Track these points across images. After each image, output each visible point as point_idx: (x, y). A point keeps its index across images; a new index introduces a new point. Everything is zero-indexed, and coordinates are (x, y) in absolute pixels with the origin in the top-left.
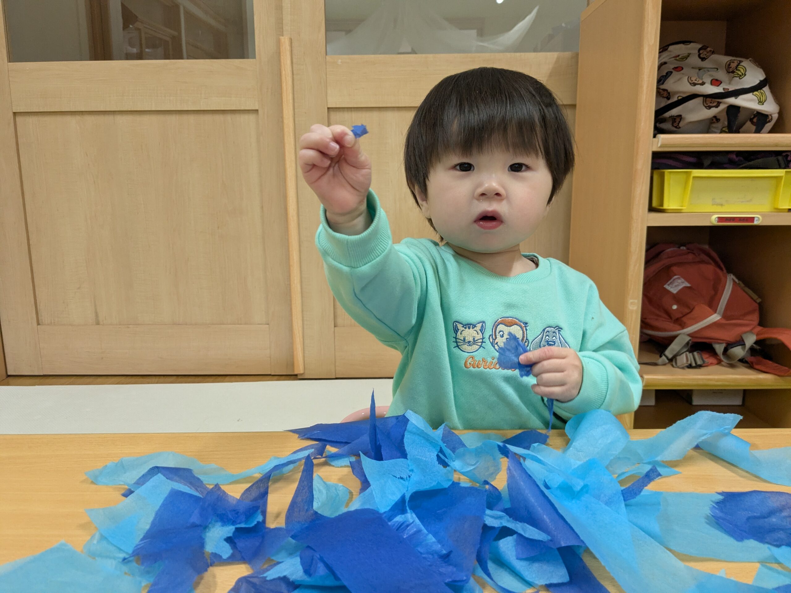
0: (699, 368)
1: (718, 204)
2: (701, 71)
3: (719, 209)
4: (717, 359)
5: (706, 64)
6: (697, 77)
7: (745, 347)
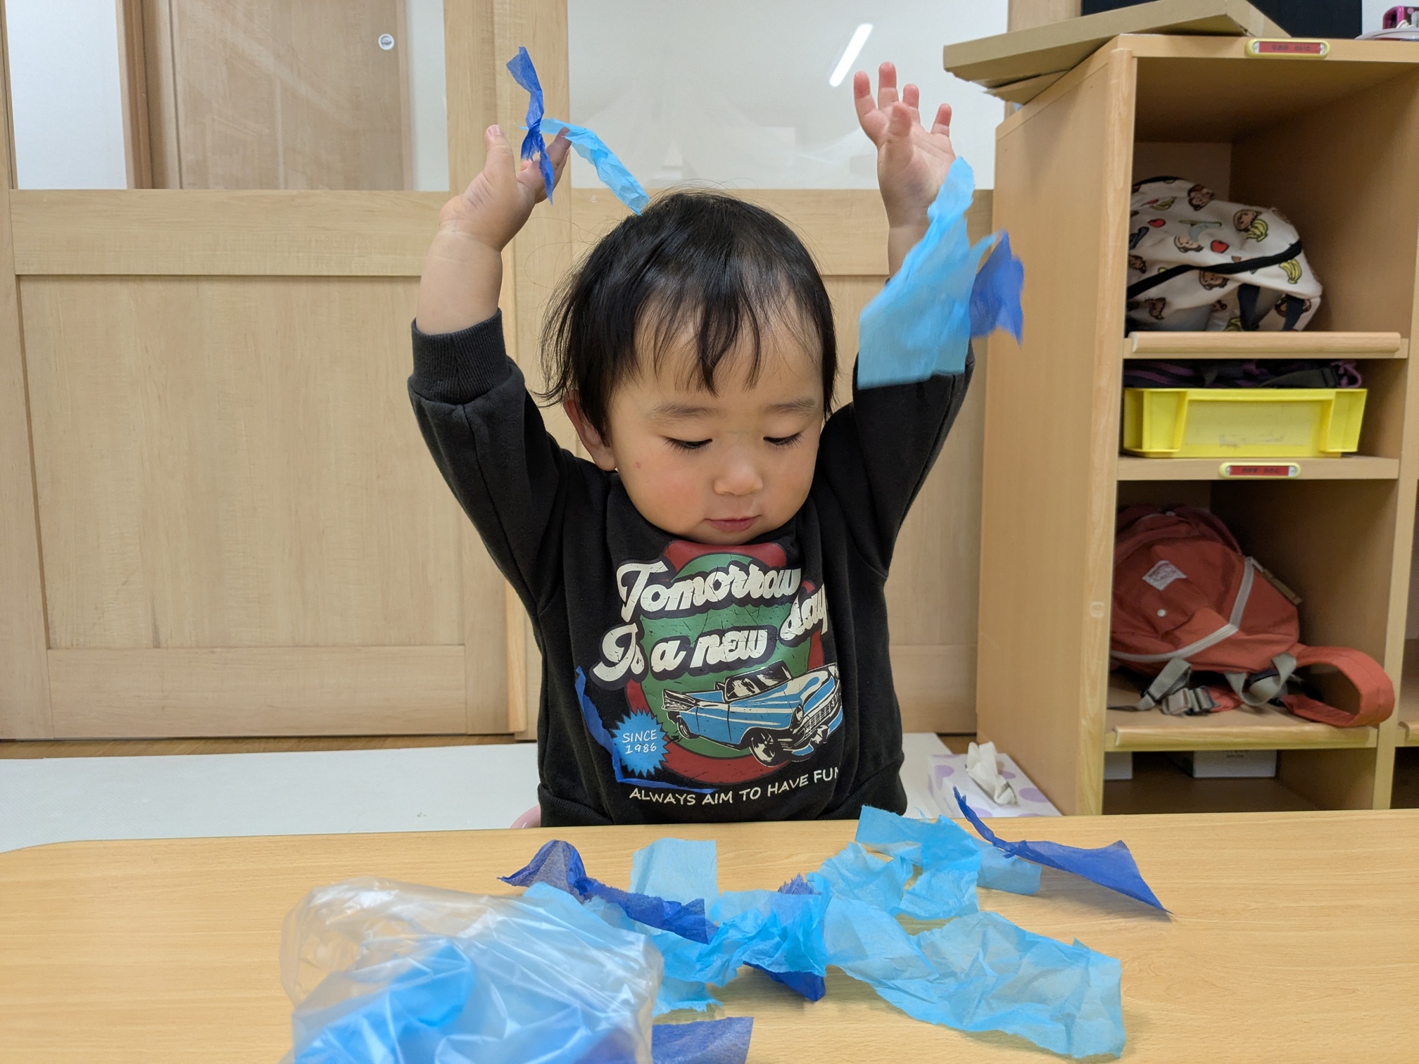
0: (1206, 715)
1: (1229, 445)
2: (1194, 227)
3: (1230, 452)
4: (1234, 700)
5: (1201, 215)
6: (1189, 238)
7: (1279, 679)
